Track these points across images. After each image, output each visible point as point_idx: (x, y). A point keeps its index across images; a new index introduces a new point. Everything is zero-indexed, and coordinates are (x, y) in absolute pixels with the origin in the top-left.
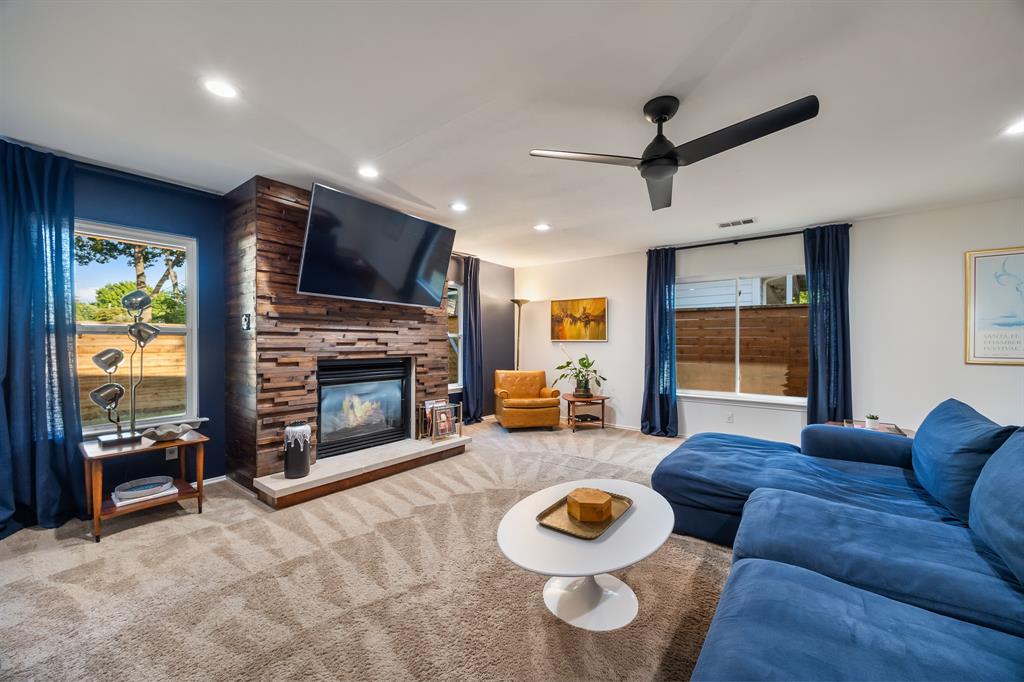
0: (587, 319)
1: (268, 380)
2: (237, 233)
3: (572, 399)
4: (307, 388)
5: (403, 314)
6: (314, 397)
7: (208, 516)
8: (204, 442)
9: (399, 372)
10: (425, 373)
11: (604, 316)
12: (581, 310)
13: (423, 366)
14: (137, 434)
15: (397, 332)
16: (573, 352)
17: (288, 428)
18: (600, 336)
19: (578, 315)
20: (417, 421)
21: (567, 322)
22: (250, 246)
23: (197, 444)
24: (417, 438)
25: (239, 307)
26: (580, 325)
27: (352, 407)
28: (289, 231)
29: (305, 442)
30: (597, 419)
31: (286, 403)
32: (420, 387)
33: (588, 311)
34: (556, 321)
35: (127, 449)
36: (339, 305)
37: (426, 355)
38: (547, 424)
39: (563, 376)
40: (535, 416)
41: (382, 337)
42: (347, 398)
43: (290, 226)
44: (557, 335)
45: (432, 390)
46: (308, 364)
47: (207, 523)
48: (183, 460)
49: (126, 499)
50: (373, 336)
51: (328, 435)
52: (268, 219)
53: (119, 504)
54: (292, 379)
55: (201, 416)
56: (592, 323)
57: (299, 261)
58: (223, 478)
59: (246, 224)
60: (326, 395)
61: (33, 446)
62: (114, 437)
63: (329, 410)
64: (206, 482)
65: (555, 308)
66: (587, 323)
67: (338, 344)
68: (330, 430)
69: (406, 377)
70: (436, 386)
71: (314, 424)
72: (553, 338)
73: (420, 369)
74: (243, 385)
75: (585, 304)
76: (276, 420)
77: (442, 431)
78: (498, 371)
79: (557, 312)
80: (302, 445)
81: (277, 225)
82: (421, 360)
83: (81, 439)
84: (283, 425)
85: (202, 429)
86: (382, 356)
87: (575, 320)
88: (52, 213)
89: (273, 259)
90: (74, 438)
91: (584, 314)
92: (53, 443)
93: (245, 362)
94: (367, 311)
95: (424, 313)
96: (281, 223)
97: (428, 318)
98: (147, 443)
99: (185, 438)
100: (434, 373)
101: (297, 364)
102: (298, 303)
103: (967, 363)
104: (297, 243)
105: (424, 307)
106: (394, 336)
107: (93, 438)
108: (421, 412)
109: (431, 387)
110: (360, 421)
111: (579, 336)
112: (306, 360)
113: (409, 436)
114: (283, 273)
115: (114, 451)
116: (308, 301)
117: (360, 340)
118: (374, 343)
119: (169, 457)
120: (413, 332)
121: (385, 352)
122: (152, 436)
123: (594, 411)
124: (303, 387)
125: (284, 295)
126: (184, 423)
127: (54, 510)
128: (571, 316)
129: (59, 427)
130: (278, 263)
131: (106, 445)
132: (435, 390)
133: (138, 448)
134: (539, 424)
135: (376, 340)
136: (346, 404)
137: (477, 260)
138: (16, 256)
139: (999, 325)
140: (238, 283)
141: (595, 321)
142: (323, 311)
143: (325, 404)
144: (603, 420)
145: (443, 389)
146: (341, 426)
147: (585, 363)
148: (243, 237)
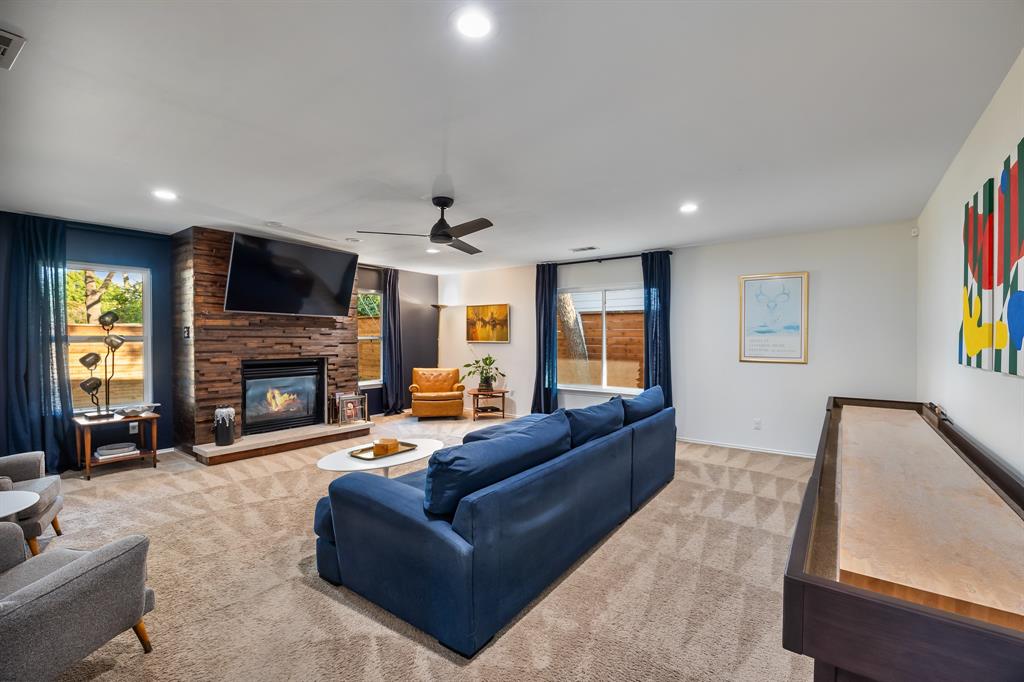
0: (494, 323)
1: (203, 375)
2: (181, 265)
3: (477, 393)
4: (234, 381)
5: (315, 324)
6: (239, 388)
7: (160, 469)
8: (157, 418)
9: (314, 369)
10: (336, 370)
11: (506, 320)
12: (490, 314)
13: (334, 364)
14: (111, 413)
15: (310, 338)
16: (480, 352)
17: (218, 410)
18: (504, 338)
19: (487, 320)
20: (329, 409)
21: (479, 325)
22: (189, 276)
23: (152, 419)
24: (329, 423)
25: (182, 320)
26: (489, 327)
27: (274, 397)
28: (219, 265)
29: (230, 420)
30: (497, 410)
31: (217, 392)
32: (331, 381)
33: (495, 316)
34: (471, 324)
35: (104, 421)
36: (259, 318)
37: (337, 356)
38: (451, 413)
39: (470, 373)
40: (440, 406)
41: (297, 341)
42: (270, 391)
43: (219, 261)
44: (471, 337)
45: (342, 384)
46: (234, 362)
47: (161, 472)
48: (142, 433)
49: (105, 455)
50: (290, 340)
51: (251, 417)
52: (203, 257)
53: (101, 458)
54: (220, 374)
55: (154, 402)
56: (498, 326)
57: (225, 286)
58: (172, 450)
59: (187, 260)
60: (250, 387)
61: (43, 419)
62: (96, 414)
63: (254, 399)
64: (158, 452)
65: (470, 312)
66: (494, 326)
67: (259, 347)
68: (254, 414)
69: (320, 374)
70: (346, 381)
71: (240, 409)
72: (468, 339)
73: (331, 367)
74: (186, 378)
75: (492, 309)
76: (209, 402)
77: (349, 417)
78: (415, 369)
79: (471, 316)
80: (227, 422)
81: (208, 261)
82: (331, 360)
83: (72, 415)
84: (215, 408)
85: (156, 410)
86: (297, 356)
87: (485, 323)
88: (53, 259)
89: (206, 286)
90: (68, 414)
91: (492, 318)
92: (55, 417)
93: (186, 362)
94: (282, 321)
95: (335, 321)
96: (213, 259)
97: (338, 325)
98: (118, 418)
99: (143, 415)
100: (346, 370)
101: (225, 363)
102: (225, 317)
103: (741, 361)
104: (224, 273)
105: (334, 317)
106: (306, 340)
107: (81, 415)
108: (333, 401)
109: (341, 382)
110: (280, 407)
111: (488, 338)
112: (232, 360)
113: (323, 421)
114: (214, 296)
115: (95, 422)
116: (233, 317)
117: (277, 344)
118: (289, 346)
119: (132, 432)
120: (323, 338)
121: (300, 353)
122: (121, 413)
123: (496, 403)
124: (230, 380)
125: (213, 312)
126: (144, 405)
127: (56, 463)
128: (482, 320)
129: (59, 408)
130: (210, 289)
131: (91, 418)
132: (344, 384)
133: (111, 420)
134: (444, 414)
135: (291, 344)
136: (269, 396)
137: (396, 271)
138: (30, 291)
139: (759, 332)
140: (181, 303)
141: (499, 324)
142: (247, 323)
143: (250, 393)
144: (503, 411)
145: (354, 383)
146: (264, 411)
147: (488, 361)
148: (184, 269)
